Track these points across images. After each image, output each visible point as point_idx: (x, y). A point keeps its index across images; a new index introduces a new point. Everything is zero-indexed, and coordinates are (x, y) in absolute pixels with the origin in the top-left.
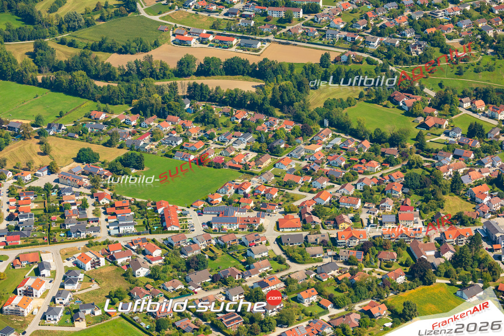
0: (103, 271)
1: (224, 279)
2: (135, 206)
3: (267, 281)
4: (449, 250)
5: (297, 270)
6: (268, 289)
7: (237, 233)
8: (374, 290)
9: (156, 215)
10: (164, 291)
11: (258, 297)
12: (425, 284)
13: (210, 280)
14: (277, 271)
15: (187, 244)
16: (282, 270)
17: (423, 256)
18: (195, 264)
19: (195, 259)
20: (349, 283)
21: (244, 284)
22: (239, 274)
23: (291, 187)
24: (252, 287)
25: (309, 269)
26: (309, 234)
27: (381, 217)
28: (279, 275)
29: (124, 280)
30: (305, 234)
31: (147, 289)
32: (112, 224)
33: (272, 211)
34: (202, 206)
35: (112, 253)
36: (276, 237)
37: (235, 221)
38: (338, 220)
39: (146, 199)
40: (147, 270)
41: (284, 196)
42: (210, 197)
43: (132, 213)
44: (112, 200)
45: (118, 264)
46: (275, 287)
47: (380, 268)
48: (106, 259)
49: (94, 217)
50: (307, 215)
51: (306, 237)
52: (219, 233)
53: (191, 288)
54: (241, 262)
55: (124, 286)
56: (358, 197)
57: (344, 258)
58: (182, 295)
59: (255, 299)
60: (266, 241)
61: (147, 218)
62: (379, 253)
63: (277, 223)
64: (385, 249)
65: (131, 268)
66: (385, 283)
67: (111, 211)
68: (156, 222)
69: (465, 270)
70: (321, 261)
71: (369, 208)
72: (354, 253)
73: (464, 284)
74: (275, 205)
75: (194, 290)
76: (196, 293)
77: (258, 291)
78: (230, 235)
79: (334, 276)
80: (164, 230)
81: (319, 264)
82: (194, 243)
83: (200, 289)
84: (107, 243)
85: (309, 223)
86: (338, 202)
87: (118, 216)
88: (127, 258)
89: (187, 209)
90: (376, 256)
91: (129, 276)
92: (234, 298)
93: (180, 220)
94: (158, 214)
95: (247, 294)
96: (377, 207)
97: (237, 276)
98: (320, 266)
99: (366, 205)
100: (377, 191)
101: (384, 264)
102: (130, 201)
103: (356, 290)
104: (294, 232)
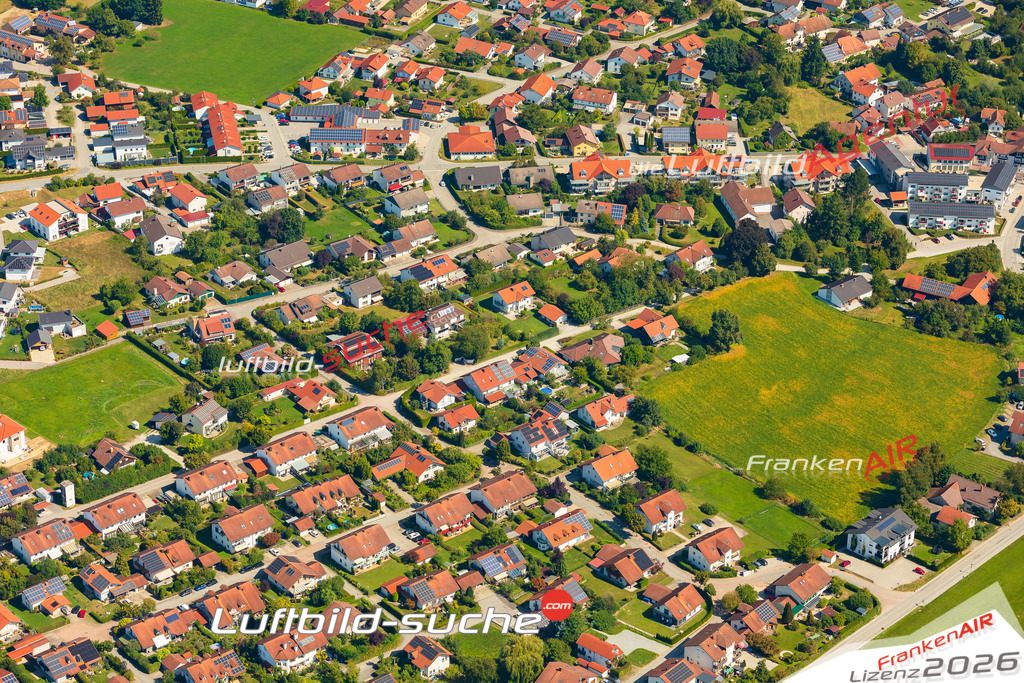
0: (85, 241)
1: (338, 260)
2: (146, 103)
3: (429, 266)
4: (802, 202)
5: (490, 242)
6: (431, 283)
7: (362, 163)
8: (651, 286)
9: (192, 123)
10: (215, 286)
11: (411, 300)
12: (753, 273)
13: (310, 262)
14: (449, 245)
15: (258, 186)
16: (459, 243)
17: (748, 216)
18: (277, 230)
19: (279, 218)
20: (599, 270)
21: (381, 272)
22: (370, 251)
23: (472, 65)
24: (398, 279)
25: (515, 240)
26: (513, 167)
27: (660, 131)
28: (452, 253)
29: (130, 261)
30: (504, 165)
31: (180, 282)
32: (99, 141)
33: (434, 116)
34: (287, 104)
35: (102, 204)
36: (443, 172)
37: (358, 136)
38: (571, 136)
39: (168, 88)
40: (178, 241)
41: (456, 85)
42: (304, 86)
43: (142, 118)
44: (98, 90)
45: (116, 226)
46: (445, 278)
47: (661, 239)
48: (90, 216)
49: (62, 126)
50: (506, 127)
51: (507, 174)
52: (325, 162)
53: (272, 279)
54: (373, 225)
55: (130, 274)
56: (612, 88)
57: (585, 218)
58: (252, 293)
59: (406, 303)
60: (422, 181)
61: (173, 130)
62: (659, 207)
63: (445, 142)
64: (670, 200)
65: (143, 235)
66: (672, 273)
67: (97, 112)
68: (192, 138)
69: (835, 244)
70: (539, 224)
71: (633, 111)
72: (606, 208)
73: (833, 273)
74: (440, 105)
75: (277, 284)
76: (282, 290)
77: (411, 288)
78: (348, 168)
79: (566, 256)
80: (210, 154)
81: (536, 231)
82: (274, 184)
83: (289, 282)
84: (91, 181)
85: (511, 143)
86: (570, 97)
87: (112, 124)
88: (135, 215)
89: (256, 111)
90: (652, 213)
91: (140, 253)
92: (361, 300)
93: (242, 133)
94: (195, 121)
95: (388, 294)
96: (651, 109)
97: (366, 255)
98: (538, 235)
99: (628, 105)
100: (649, 77)
101: (668, 231)
102: (136, 92)
103: (613, 286)
104: (481, 161)
